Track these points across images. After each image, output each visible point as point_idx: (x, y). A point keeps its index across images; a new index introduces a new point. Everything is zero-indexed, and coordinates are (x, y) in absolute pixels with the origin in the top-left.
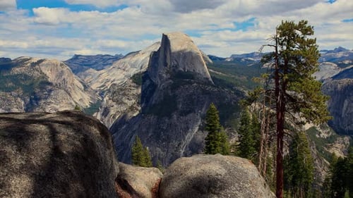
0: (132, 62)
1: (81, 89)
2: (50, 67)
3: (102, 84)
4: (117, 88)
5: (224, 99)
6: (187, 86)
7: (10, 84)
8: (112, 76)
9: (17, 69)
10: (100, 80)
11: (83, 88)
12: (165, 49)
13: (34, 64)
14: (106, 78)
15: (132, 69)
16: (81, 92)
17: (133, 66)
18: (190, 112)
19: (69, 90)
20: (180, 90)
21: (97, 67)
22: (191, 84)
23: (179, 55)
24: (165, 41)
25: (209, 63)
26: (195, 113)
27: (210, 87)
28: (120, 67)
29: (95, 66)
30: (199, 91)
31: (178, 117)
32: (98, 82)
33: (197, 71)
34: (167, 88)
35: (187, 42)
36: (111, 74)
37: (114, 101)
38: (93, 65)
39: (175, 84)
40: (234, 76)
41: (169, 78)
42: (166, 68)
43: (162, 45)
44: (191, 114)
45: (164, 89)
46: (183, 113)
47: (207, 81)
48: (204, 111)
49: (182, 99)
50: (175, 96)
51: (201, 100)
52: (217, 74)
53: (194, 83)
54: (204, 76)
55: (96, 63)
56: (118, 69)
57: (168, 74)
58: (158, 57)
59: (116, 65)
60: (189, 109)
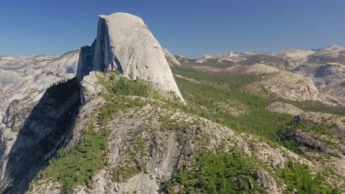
0: (70, 65)
3: (26, 95)
6: (132, 112)
8: (39, 84)
12: (102, 42)
14: (32, 87)
20: (116, 120)
21: (25, 71)
22: (141, 106)
23: (122, 51)
24: (103, 27)
25: (176, 65)
26: (145, 172)
27: (178, 114)
28: (52, 71)
29: (23, 70)
30: (155, 121)
31: (109, 184)
32: (19, 92)
33: (154, 80)
34: (92, 114)
35: (136, 29)
36: (38, 81)
37: (13, 130)
38: (19, 68)
39: (107, 106)
40: (211, 84)
41: (99, 94)
42: (98, 73)
43: (98, 36)
44: (137, 177)
45: (86, 116)
46: (119, 175)
47: (172, 98)
48: (164, 170)
49: (120, 140)
50: (105, 134)
51: (159, 142)
52: (187, 81)
53: (145, 104)
54: (168, 89)
55: (24, 66)
56: (49, 73)
57: (100, 86)
58: (93, 56)
59: (48, 69)
60: (134, 165)
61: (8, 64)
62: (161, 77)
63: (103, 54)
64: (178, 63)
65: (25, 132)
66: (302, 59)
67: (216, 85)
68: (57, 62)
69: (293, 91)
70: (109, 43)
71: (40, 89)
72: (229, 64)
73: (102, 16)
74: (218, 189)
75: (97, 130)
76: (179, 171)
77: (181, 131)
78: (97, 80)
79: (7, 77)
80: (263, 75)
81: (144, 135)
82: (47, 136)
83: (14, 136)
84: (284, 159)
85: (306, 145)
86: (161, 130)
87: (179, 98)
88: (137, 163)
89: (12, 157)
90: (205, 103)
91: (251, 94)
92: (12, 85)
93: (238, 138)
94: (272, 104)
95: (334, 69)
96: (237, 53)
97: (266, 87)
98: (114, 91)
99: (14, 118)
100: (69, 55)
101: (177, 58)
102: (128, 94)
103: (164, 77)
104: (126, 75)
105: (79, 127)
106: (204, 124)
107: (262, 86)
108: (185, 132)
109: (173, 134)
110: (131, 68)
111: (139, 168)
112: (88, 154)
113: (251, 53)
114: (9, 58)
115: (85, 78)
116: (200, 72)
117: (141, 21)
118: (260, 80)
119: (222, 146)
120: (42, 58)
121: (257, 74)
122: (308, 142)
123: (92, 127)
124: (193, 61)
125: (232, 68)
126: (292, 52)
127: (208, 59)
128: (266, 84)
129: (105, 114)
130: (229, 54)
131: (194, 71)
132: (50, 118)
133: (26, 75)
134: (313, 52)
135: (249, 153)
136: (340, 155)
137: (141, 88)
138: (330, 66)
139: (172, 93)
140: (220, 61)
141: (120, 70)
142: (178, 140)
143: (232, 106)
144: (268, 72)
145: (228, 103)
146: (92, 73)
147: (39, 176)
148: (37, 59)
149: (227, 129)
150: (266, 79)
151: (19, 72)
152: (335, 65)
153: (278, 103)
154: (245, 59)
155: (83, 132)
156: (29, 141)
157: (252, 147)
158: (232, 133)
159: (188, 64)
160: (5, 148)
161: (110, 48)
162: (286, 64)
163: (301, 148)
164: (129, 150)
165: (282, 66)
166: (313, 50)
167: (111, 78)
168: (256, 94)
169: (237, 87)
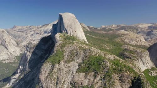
0: (45, 30)
1: (15, 45)
3: (28, 42)
4: (32, 45)
6: (71, 45)
10: (27, 40)
11: (16, 44)
12: (60, 23)
14: (30, 39)
15: (44, 34)
16: (15, 47)
17: (45, 32)
19: (7, 46)
20: (66, 47)
21: (26, 32)
22: (74, 43)
23: (67, 26)
24: (61, 18)
25: (88, 30)
26: (75, 61)
27: (84, 46)
28: (38, 32)
29: (25, 32)
30: (77, 48)
31: (64, 64)
32: (25, 41)
33: (78, 36)
34: (59, 46)
35: (72, 19)
36: (33, 37)
37: (30, 53)
38: (24, 31)
39: (63, 43)
40: (101, 38)
41: (61, 40)
42: (60, 33)
43: (59, 21)
44: (72, 62)
45: (57, 46)
46: (67, 62)
47: (84, 42)
48: (80, 60)
49: (67, 53)
50: (63, 51)
51: (79, 53)
52: (92, 37)
53: (75, 43)
54: (82, 39)
55: (26, 30)
56: (37, 33)
57: (61, 38)
58: (57, 27)
59: (36, 32)
60: (71, 59)
61: (19, 30)
62: (80, 35)
63: (61, 27)
64: (89, 29)
65: (34, 53)
66: (145, 28)
67: (103, 38)
68: (40, 29)
69: (134, 41)
70: (63, 24)
71: (34, 40)
72: (111, 30)
73: (61, 14)
74: (94, 65)
75: (61, 50)
76: (84, 61)
77: (85, 50)
78: (59, 36)
79: (20, 35)
80: (123, 35)
81: (74, 51)
82: (42, 55)
83: (30, 55)
84: (113, 58)
85: (127, 57)
86: (79, 50)
87: (86, 42)
88: (72, 59)
89: (30, 62)
90: (97, 45)
91: (117, 42)
92: (22, 38)
93: (102, 52)
94: (123, 46)
95: (154, 33)
96: (116, 25)
97: (123, 39)
98: (65, 39)
99: (30, 49)
100: (45, 26)
101: (89, 27)
102: (70, 40)
103: (81, 35)
104: (69, 34)
105: (55, 49)
106: (92, 49)
107: (122, 39)
108: (86, 50)
109: (82, 51)
110: (71, 32)
111: (73, 60)
112: (59, 56)
113: (122, 25)
114: (19, 27)
115: (56, 35)
116: (98, 33)
117: (74, 15)
118: (121, 37)
119: (96, 54)
120: (32, 27)
121: (121, 34)
122: (127, 56)
123: (59, 49)
124: (96, 29)
125: (111, 32)
126: (141, 24)
127: (103, 28)
128: (123, 38)
129: (63, 46)
130: (113, 25)
131: (95, 33)
132: (42, 49)
133: (27, 34)
134: (151, 25)
135: (104, 56)
136: (136, 60)
137: (74, 38)
138: (153, 31)
139: (84, 40)
140: (107, 29)
141: (67, 32)
142: (84, 53)
143: (107, 46)
144: (125, 33)
145: (106, 45)
146: (58, 33)
147: (45, 62)
148: (31, 27)
149: (98, 50)
150: (123, 36)
151: (24, 33)
152: (155, 31)
153: (125, 45)
154: (119, 28)
155: (56, 51)
156: (35, 56)
157: (105, 55)
158: (100, 51)
159: (93, 30)
160: (27, 59)
161: (63, 25)
162: (137, 30)
163: (125, 58)
164: (70, 55)
165: (135, 31)
166: (151, 24)
167: (64, 35)
168: (119, 42)
169: (111, 39)
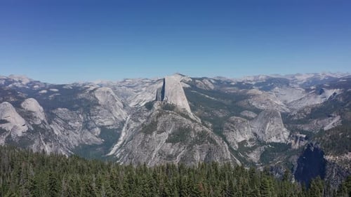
1: (121, 107)
2: (100, 94)
3: (137, 103)
5: (182, 124)
7: (76, 105)
9: (81, 95)
10: (136, 100)
13: (91, 91)
14: (140, 98)
16: (120, 109)
18: (163, 132)
19: (111, 109)
20: (161, 118)
22: (169, 114)
26: (166, 132)
30: (171, 119)
31: (156, 134)
34: (155, 116)
38: (135, 86)
40: (223, 101)
41: (158, 110)
42: (160, 102)
46: (159, 132)
48: (170, 132)
49: (161, 123)
50: (157, 122)
51: (170, 124)
57: (159, 107)
61: (129, 84)
69: (263, 105)
76: (173, 132)
78: (158, 104)
81: (167, 122)
88: (164, 129)
92: (131, 97)
107: (249, 102)
109: (174, 122)
118: (249, 98)
119: (186, 126)
123: (154, 120)
128: (251, 100)
129: (158, 116)
144: (257, 93)
164: (162, 126)
167: (164, 104)
